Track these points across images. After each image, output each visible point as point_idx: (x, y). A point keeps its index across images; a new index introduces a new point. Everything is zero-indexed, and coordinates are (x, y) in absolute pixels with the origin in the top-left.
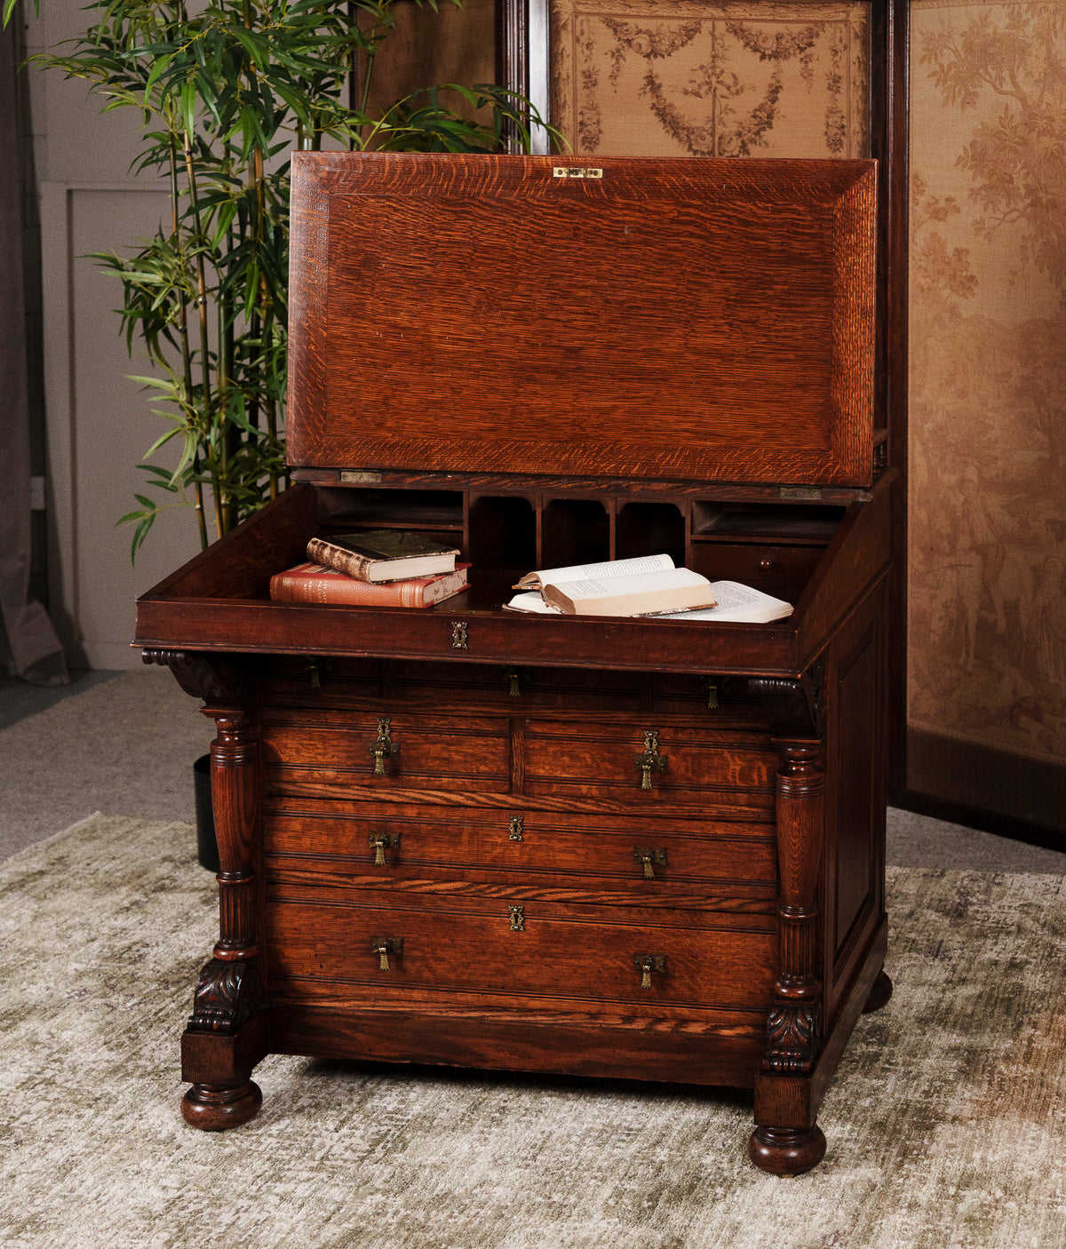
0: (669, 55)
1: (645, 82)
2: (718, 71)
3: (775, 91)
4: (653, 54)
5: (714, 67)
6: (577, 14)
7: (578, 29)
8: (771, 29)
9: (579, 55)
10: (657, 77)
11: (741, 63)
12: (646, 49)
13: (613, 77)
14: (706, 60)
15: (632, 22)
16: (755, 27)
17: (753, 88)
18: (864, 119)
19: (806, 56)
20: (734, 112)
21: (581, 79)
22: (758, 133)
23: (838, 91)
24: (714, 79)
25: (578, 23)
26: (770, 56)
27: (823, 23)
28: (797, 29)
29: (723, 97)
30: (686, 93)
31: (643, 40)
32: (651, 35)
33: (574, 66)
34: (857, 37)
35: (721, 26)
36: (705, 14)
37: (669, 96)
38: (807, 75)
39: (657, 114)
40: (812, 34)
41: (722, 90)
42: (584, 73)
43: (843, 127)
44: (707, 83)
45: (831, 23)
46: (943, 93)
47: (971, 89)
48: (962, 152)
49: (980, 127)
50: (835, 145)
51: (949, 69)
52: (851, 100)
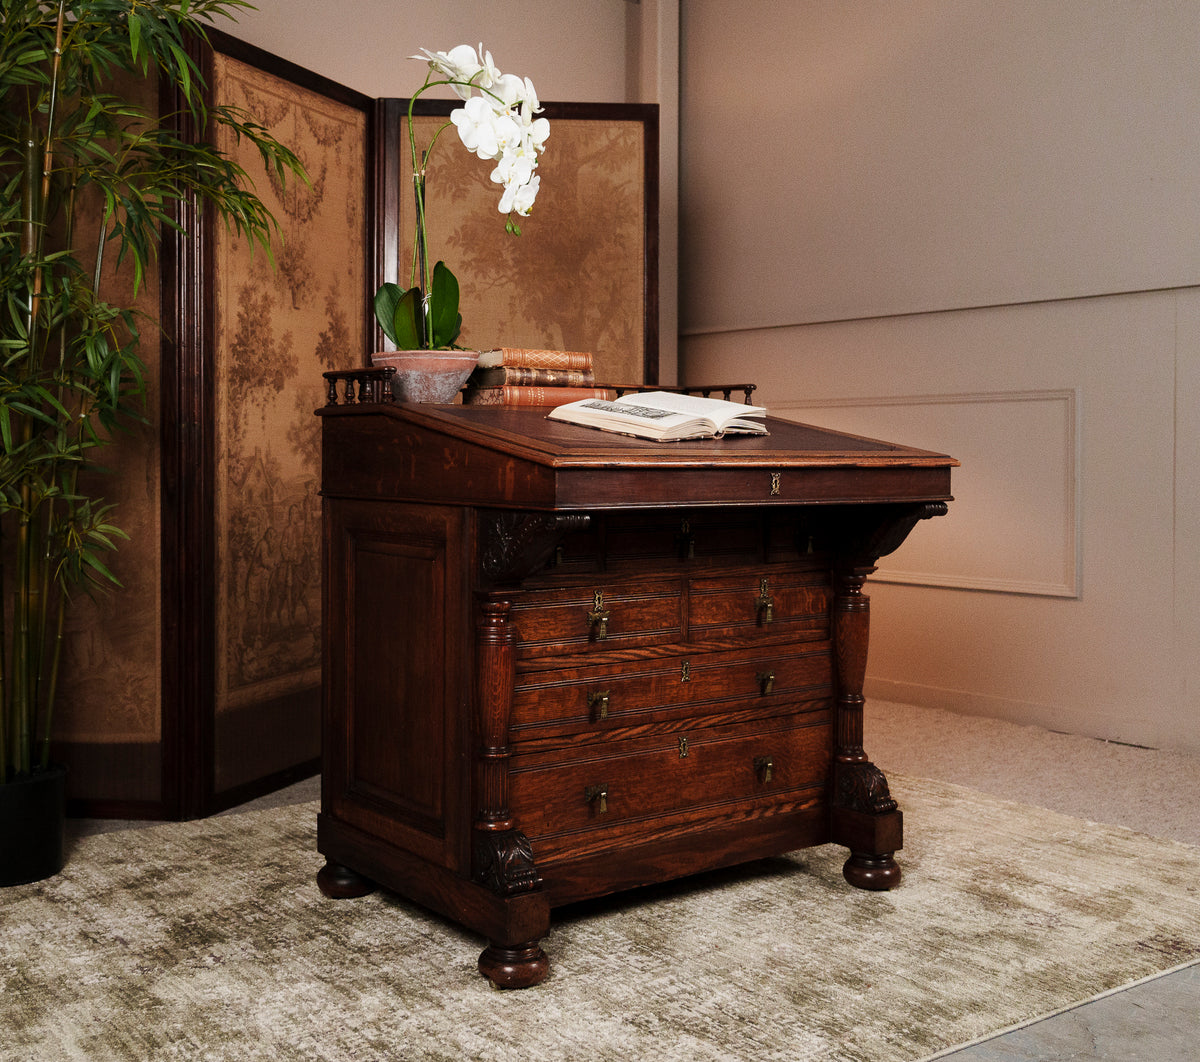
0: (274, 126)
2: (298, 147)
3: (324, 171)
5: (295, 143)
6: (227, 75)
7: (228, 90)
8: (323, 120)
11: (309, 144)
12: (263, 117)
14: (292, 136)
15: (256, 91)
16: (315, 116)
17: (314, 166)
19: (338, 147)
20: (305, 184)
23: (352, 180)
25: (227, 83)
26: (322, 142)
27: (345, 123)
28: (334, 123)
31: (261, 110)
32: (265, 107)
34: (361, 139)
35: (299, 110)
36: (291, 98)
38: (338, 162)
40: (341, 131)
43: (354, 209)
45: (350, 124)
46: (434, 188)
47: (462, 186)
48: (453, 234)
49: (470, 214)
50: (350, 221)
51: (440, 170)
52: (358, 188)
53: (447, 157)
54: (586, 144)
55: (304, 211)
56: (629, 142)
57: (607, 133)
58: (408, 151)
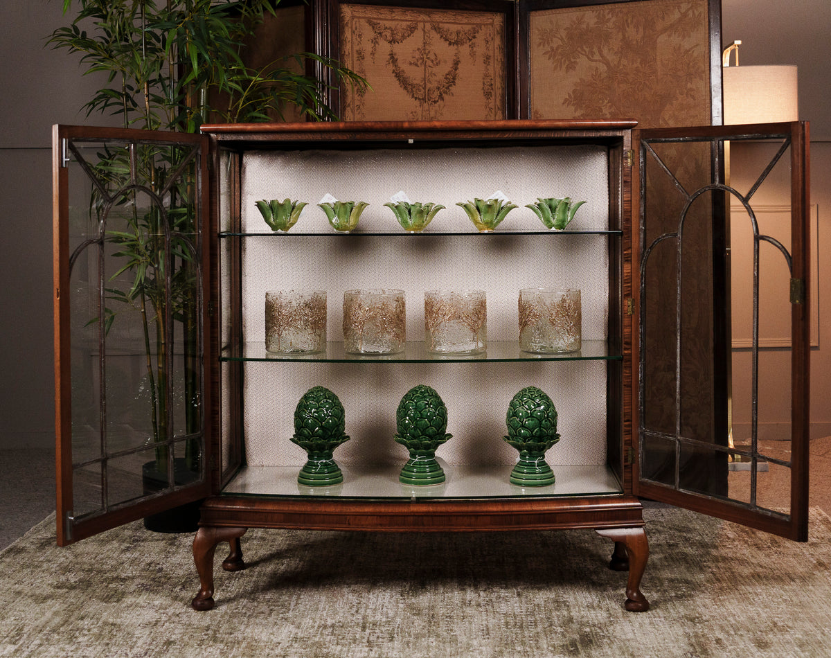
0: (402, 42)
1: (389, 57)
2: (427, 51)
3: (456, 63)
4: (393, 41)
5: (425, 50)
6: (353, 17)
7: (354, 27)
8: (454, 28)
9: (355, 41)
10: (395, 54)
11: (440, 48)
12: (389, 38)
13: (373, 54)
14: (420, 45)
15: (382, 22)
16: (446, 26)
17: (445, 62)
18: (502, 80)
19: (472, 43)
20: (435, 75)
21: (356, 55)
22: (448, 88)
23: (489, 64)
24: (425, 56)
25: (354, 23)
26: (454, 44)
27: (479, 25)
28: (467, 28)
29: (430, 66)
30: (411, 64)
31: (388, 33)
32: (392, 31)
33: (352, 47)
34: (498, 33)
35: (428, 26)
36: (419, 19)
37: (403, 66)
38: (473, 54)
39: (396, 76)
40: (475, 31)
41: (429, 63)
42: (357, 51)
43: (492, 85)
44: (421, 58)
45: (485, 25)
46: (553, 63)
47: (572, 60)
48: (567, 97)
49: (579, 81)
50: (488, 95)
51: (557, 49)
52: (496, 69)
53: (562, 39)
54: (663, 18)
55: (435, 95)
56: (697, 13)
57: (679, 8)
58: (534, 37)
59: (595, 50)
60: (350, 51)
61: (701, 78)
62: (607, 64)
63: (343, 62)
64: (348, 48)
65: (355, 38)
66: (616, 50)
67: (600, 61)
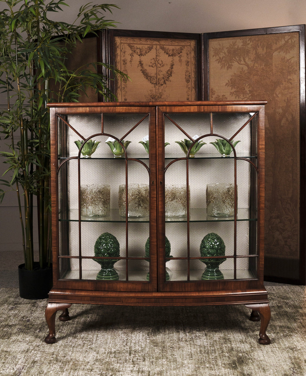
0: (145, 55)
1: (139, 63)
2: (158, 60)
3: (172, 66)
4: (141, 55)
5: (156, 59)
6: (121, 43)
7: (121, 48)
8: (171, 48)
9: (122, 55)
10: (142, 61)
11: (164, 58)
12: (139, 53)
13: (131, 61)
14: (154, 57)
15: (135, 45)
16: (167, 47)
17: (167, 65)
18: (195, 73)
19: (180, 55)
20: (162, 71)
21: (122, 62)
22: (168, 78)
23: (188, 66)
24: (157, 62)
25: (121, 46)
26: (171, 55)
27: (184, 46)
28: (178, 47)
29: (159, 67)
30: (150, 66)
31: (138, 51)
32: (140, 49)
33: (121, 58)
34: (193, 50)
35: (158, 47)
36: (154, 44)
37: (146, 67)
38: (180, 61)
39: (142, 72)
40: (181, 49)
41: (159, 65)
42: (123, 60)
43: (190, 76)
44: (155, 63)
45: (186, 46)
46: (221, 65)
47: (230, 64)
48: (227, 82)
49: (233, 74)
50: (188, 81)
51: (223, 58)
52: (192, 68)
53: (225, 53)
54: (276, 44)
55: (162, 82)
56: (293, 41)
57: (284, 38)
58: (211, 52)
59: (242, 59)
60: (120, 60)
61: (295, 74)
62: (248, 66)
63: (116, 66)
64: (118, 59)
65: (122, 53)
66: (252, 59)
67: (244, 64)
